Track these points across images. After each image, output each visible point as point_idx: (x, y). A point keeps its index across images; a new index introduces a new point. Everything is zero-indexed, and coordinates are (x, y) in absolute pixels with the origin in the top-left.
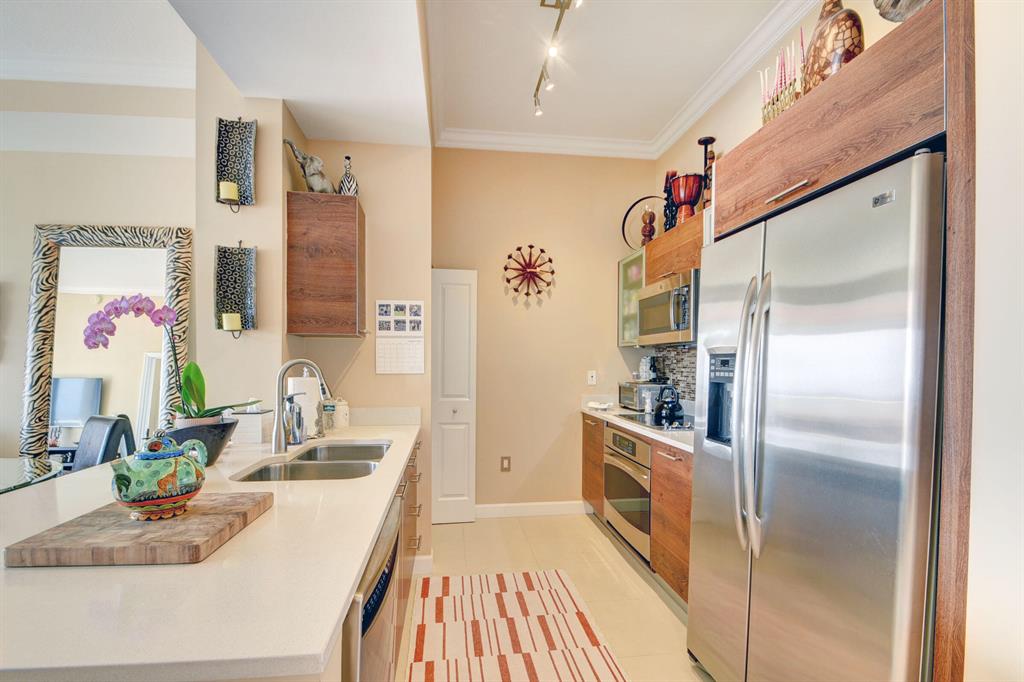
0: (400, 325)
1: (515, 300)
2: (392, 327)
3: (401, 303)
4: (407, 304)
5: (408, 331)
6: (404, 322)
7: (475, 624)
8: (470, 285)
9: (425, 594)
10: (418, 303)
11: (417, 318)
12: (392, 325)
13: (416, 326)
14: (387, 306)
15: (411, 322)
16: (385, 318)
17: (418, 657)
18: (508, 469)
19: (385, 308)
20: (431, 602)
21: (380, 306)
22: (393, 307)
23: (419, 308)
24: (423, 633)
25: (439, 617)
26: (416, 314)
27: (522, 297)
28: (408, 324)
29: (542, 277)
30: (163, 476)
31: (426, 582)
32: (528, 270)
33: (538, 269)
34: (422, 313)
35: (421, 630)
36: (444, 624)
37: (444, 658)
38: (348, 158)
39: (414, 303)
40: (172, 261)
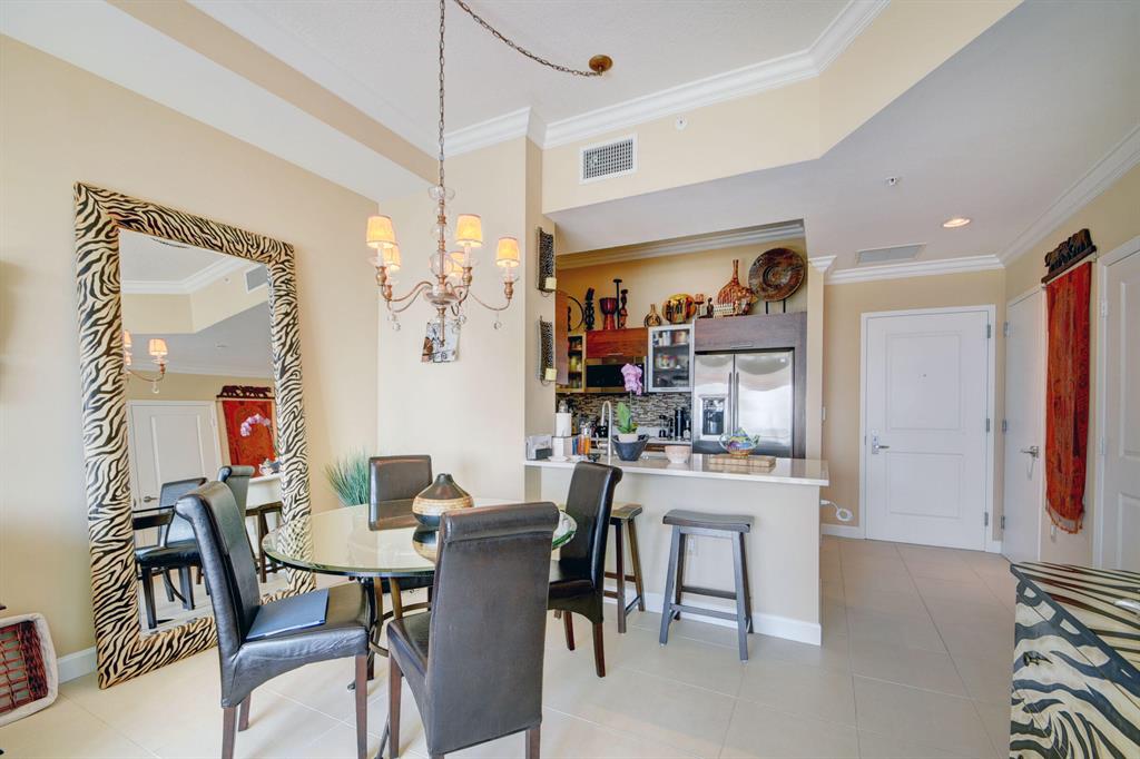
40: (283, 282)
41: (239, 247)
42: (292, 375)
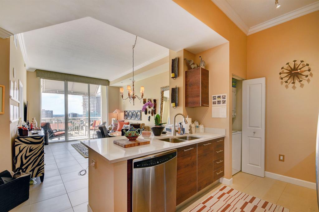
0: (219, 102)
1: (287, 87)
2: (217, 103)
3: (219, 95)
4: (221, 95)
5: (221, 104)
6: (220, 101)
7: (229, 205)
8: (261, 84)
9: (221, 190)
10: (225, 95)
11: (224, 100)
12: (217, 102)
13: (224, 102)
14: (215, 97)
15: (222, 101)
16: (215, 101)
17: (204, 203)
18: (283, 160)
19: (214, 98)
20: (221, 193)
21: (213, 97)
22: (217, 97)
23: (225, 96)
24: (211, 199)
25: (219, 198)
26: (224, 98)
27: (291, 85)
28: (221, 102)
29: (302, 74)
30: (129, 133)
31: (225, 187)
32: (293, 72)
33: (299, 71)
34: (226, 98)
35: (211, 197)
36: (219, 200)
37: (210, 207)
38: (200, 57)
39: (223, 95)
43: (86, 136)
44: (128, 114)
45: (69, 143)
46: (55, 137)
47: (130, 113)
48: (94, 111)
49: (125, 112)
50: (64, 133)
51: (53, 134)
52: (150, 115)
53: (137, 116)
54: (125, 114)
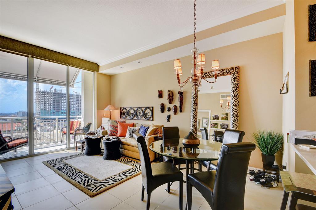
40: (233, 78)
41: (222, 74)
42: (234, 104)
43: (58, 144)
44: (128, 112)
45: (36, 158)
46: (10, 150)
47: (132, 111)
48: (51, 109)
49: (121, 109)
50: (26, 142)
51: (5, 144)
52: (172, 113)
53: (144, 115)
54: (121, 112)
